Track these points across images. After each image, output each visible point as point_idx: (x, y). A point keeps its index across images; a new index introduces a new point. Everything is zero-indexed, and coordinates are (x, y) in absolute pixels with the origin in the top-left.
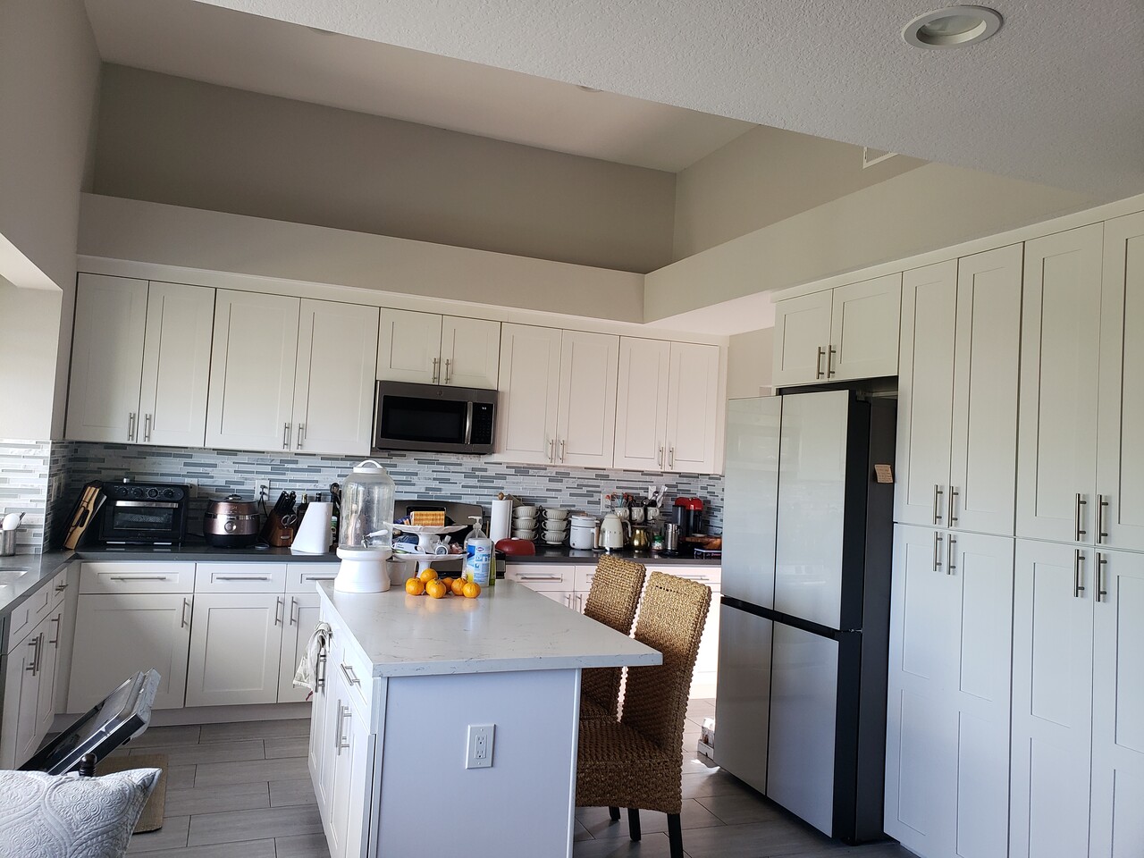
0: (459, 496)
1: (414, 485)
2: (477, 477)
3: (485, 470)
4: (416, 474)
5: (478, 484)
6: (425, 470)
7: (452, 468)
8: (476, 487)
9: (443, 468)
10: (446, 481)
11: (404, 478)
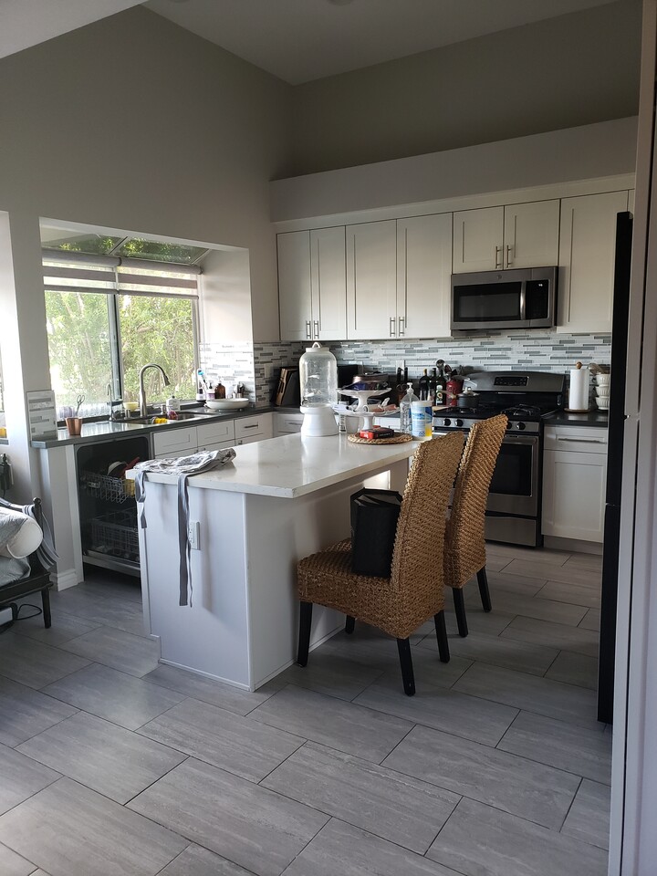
0: (549, 366)
1: (509, 358)
2: (565, 348)
3: (573, 342)
4: (510, 349)
5: (566, 355)
6: (518, 346)
7: (541, 342)
8: (565, 358)
9: (532, 342)
10: (537, 354)
11: (500, 353)
